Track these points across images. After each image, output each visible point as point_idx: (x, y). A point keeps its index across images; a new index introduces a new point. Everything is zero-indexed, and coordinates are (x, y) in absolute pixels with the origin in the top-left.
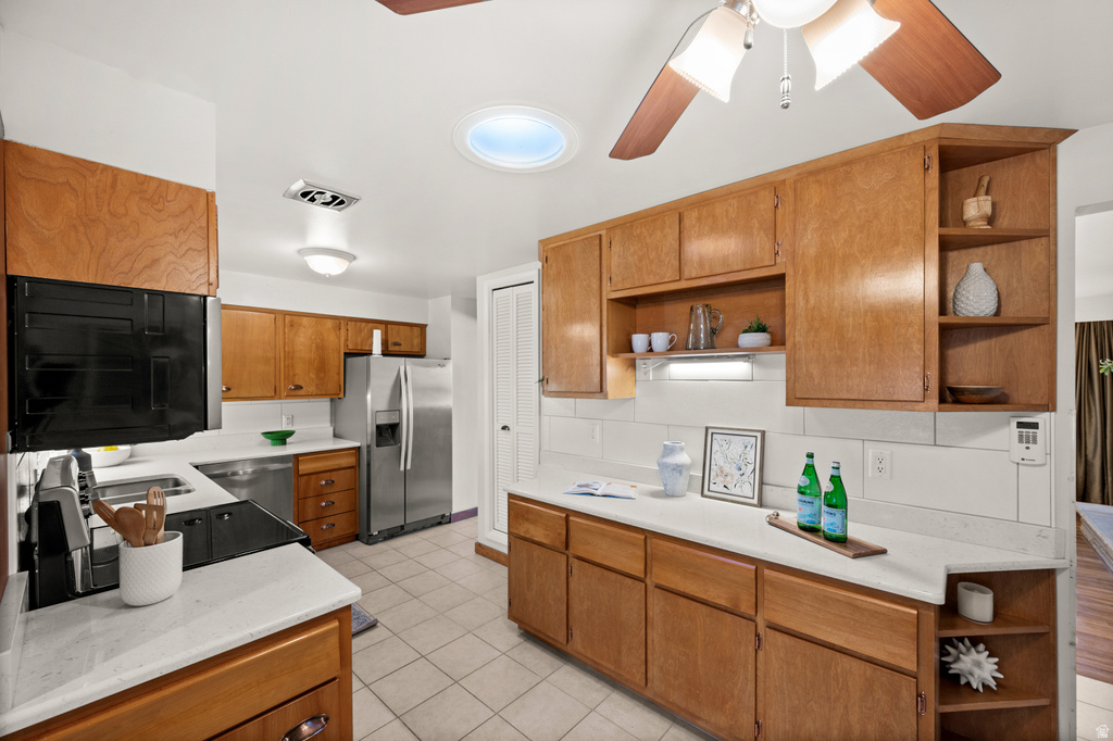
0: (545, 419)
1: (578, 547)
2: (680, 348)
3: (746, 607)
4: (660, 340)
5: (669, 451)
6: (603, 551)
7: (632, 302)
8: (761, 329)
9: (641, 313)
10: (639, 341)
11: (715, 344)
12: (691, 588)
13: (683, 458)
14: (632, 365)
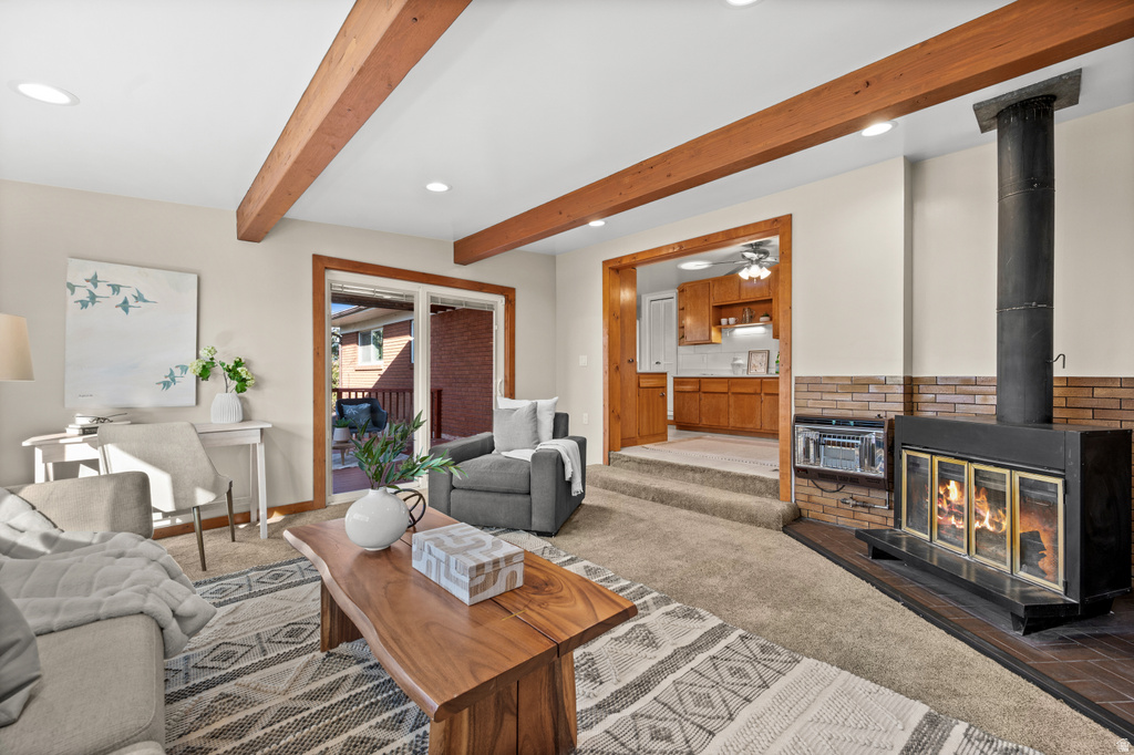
0: (680, 357)
1: (704, 389)
2: (741, 321)
3: (758, 391)
4: (732, 320)
5: (735, 359)
6: (713, 388)
7: (720, 307)
8: (767, 316)
9: (723, 311)
10: (724, 321)
11: (753, 319)
12: (743, 391)
13: (740, 362)
14: (720, 331)
